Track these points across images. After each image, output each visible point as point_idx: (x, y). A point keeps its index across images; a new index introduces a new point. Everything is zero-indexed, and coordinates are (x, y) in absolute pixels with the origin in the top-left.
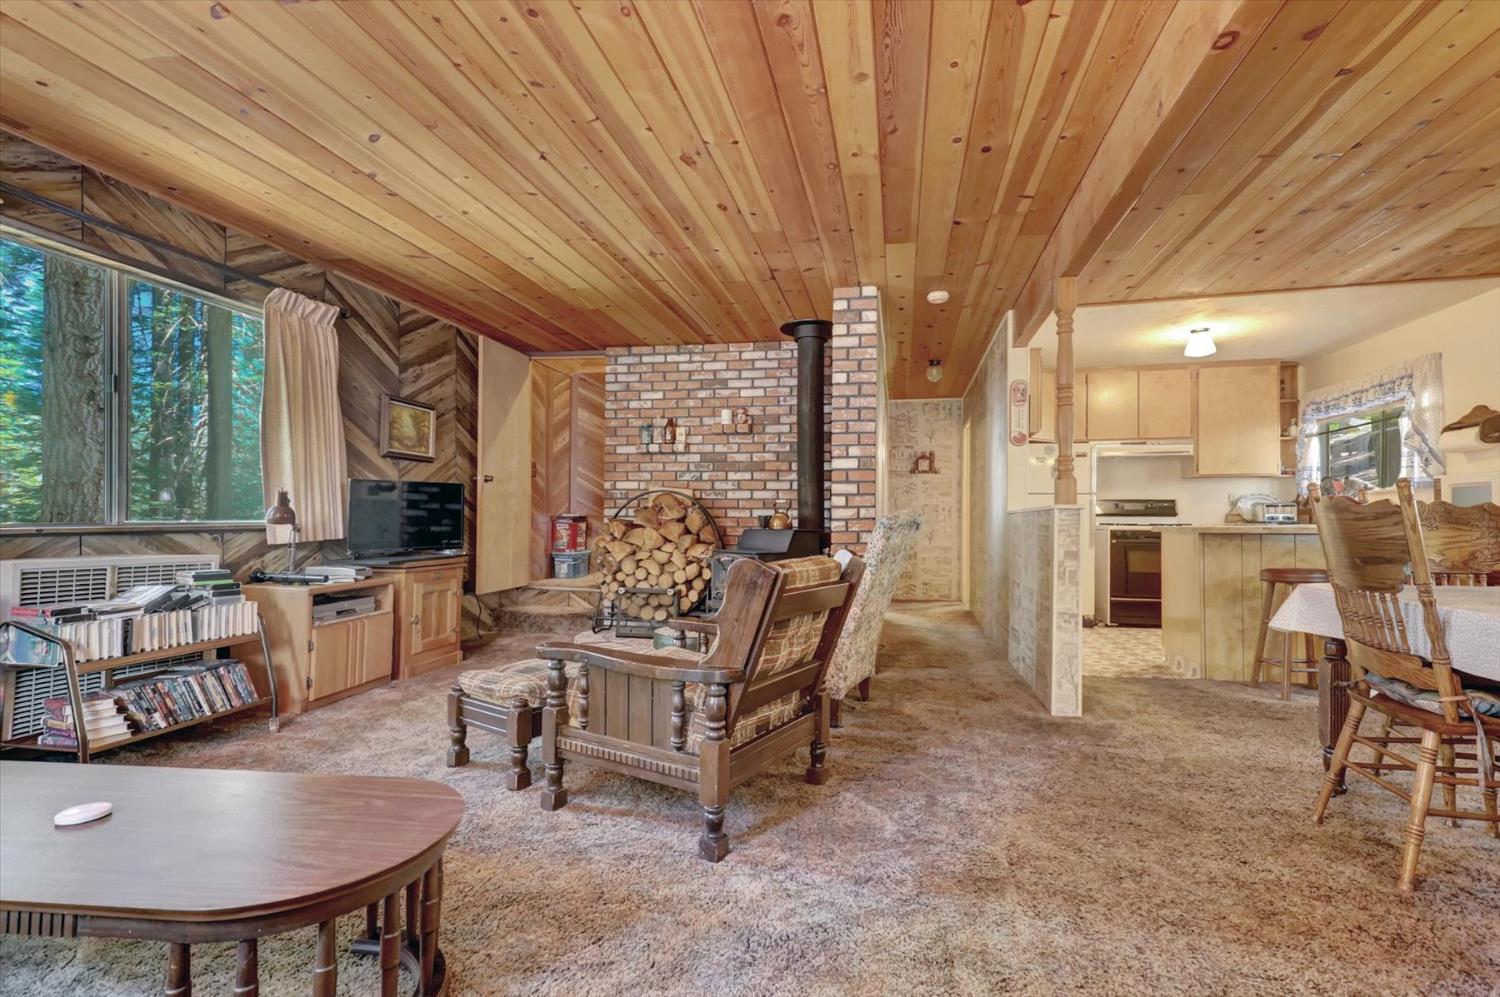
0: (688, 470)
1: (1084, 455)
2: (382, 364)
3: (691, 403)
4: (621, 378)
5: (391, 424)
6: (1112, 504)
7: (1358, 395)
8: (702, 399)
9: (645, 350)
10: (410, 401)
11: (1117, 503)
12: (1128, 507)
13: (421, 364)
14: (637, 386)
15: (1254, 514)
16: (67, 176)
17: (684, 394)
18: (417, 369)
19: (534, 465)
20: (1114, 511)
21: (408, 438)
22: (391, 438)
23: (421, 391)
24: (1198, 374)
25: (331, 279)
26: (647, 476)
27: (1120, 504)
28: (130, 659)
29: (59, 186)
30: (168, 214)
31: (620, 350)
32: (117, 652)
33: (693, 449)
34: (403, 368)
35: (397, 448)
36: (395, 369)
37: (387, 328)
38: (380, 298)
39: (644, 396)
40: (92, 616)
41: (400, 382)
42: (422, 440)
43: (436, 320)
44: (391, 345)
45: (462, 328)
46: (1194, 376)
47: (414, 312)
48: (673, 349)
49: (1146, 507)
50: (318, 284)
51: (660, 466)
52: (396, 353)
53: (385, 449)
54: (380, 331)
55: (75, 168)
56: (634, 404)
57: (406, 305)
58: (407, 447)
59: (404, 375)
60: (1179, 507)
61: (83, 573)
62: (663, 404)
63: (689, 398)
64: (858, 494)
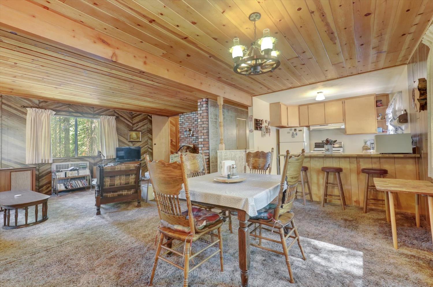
0: (194, 140)
1: (301, 131)
2: (128, 125)
3: (194, 125)
4: (182, 120)
5: (130, 136)
8: (196, 124)
9: (186, 114)
10: (135, 130)
13: (138, 123)
14: (184, 122)
16: (66, 106)
17: (192, 123)
18: (137, 124)
19: (171, 140)
21: (135, 138)
22: (130, 138)
23: (138, 128)
24: (345, 102)
25: (116, 111)
26: (186, 142)
28: (66, 178)
29: (65, 108)
30: (83, 107)
31: (182, 114)
32: (64, 177)
33: (194, 135)
34: (133, 124)
35: (132, 140)
36: (131, 125)
37: (129, 117)
38: (127, 112)
39: (186, 124)
40: (62, 171)
41: (133, 127)
42: (138, 138)
43: (142, 114)
44: (130, 121)
45: (149, 114)
46: (343, 102)
47: (136, 113)
48: (190, 113)
50: (113, 113)
51: (189, 140)
52: (132, 122)
53: (129, 140)
54: (127, 118)
55: (68, 104)
56: (184, 126)
57: (134, 113)
58: (134, 139)
59: (133, 126)
61: (65, 165)
62: (189, 126)
63: (193, 124)
64: (204, 147)
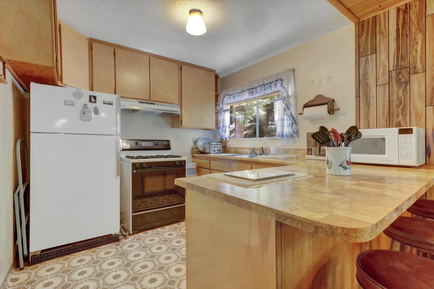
6: (133, 143)
7: (252, 90)
11: (137, 141)
12: (144, 144)
15: (204, 148)
20: (135, 147)
24: (181, 68)
27: (139, 143)
46: (179, 68)
49: (154, 145)
60: (172, 145)
